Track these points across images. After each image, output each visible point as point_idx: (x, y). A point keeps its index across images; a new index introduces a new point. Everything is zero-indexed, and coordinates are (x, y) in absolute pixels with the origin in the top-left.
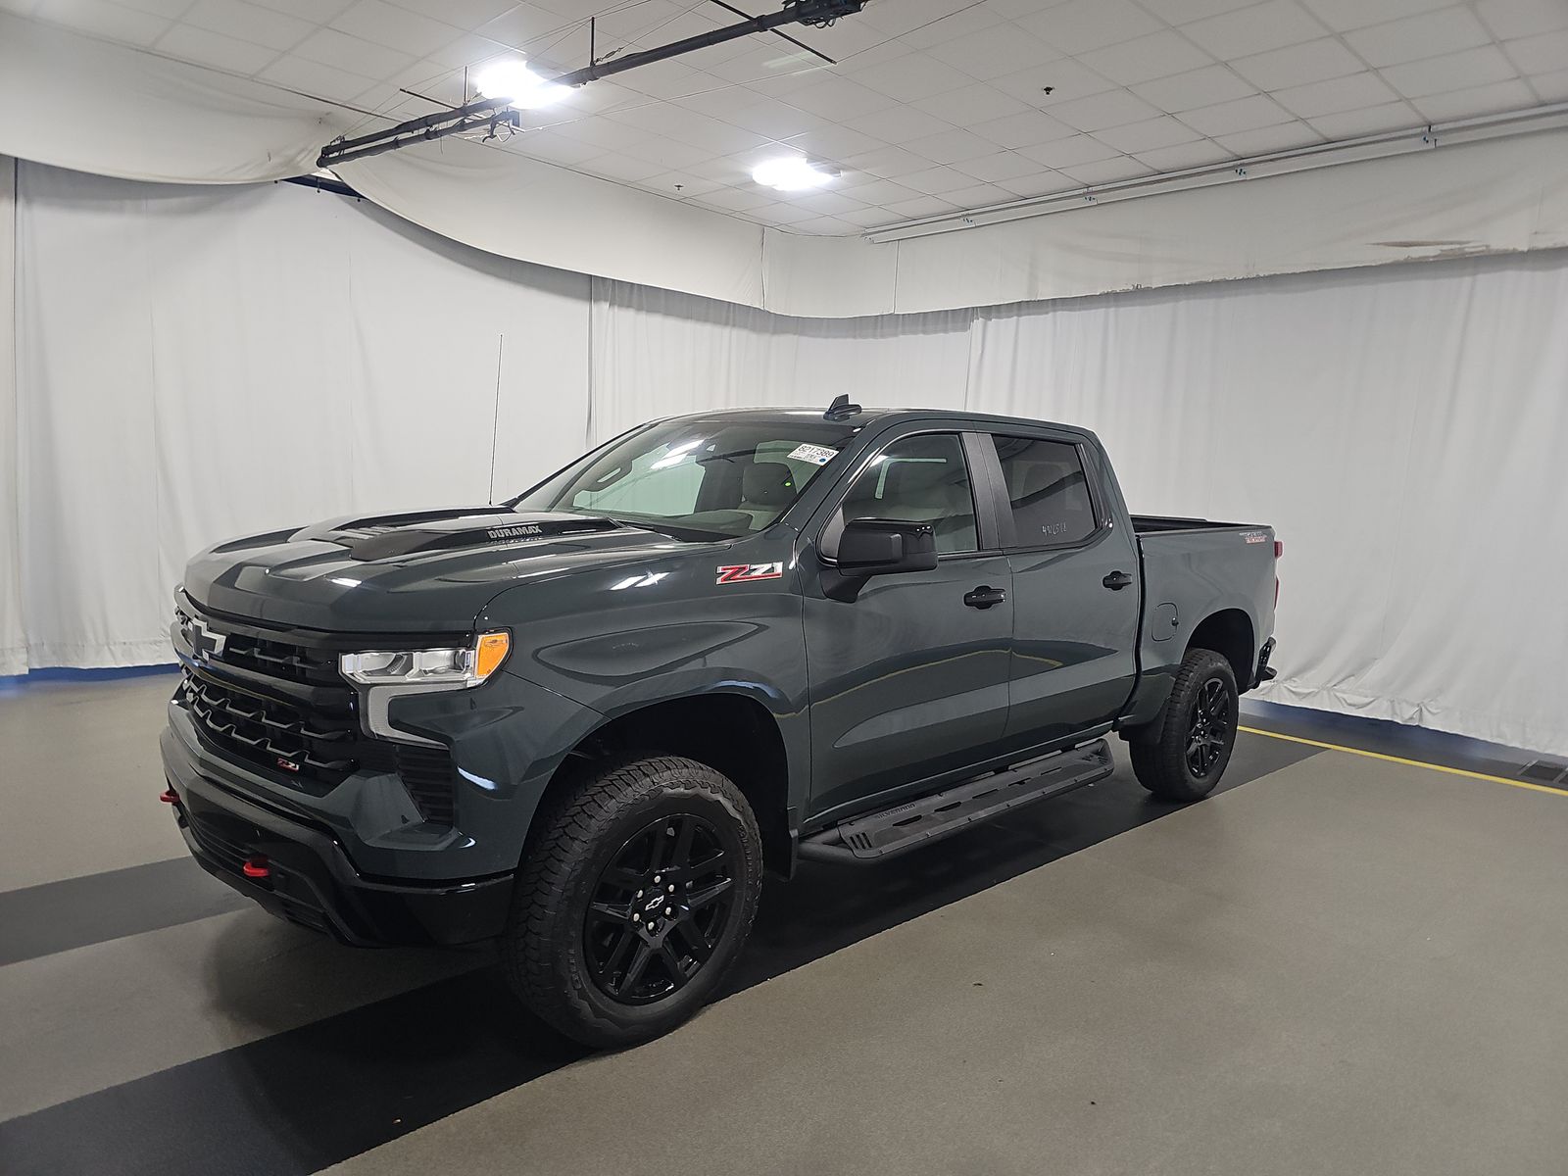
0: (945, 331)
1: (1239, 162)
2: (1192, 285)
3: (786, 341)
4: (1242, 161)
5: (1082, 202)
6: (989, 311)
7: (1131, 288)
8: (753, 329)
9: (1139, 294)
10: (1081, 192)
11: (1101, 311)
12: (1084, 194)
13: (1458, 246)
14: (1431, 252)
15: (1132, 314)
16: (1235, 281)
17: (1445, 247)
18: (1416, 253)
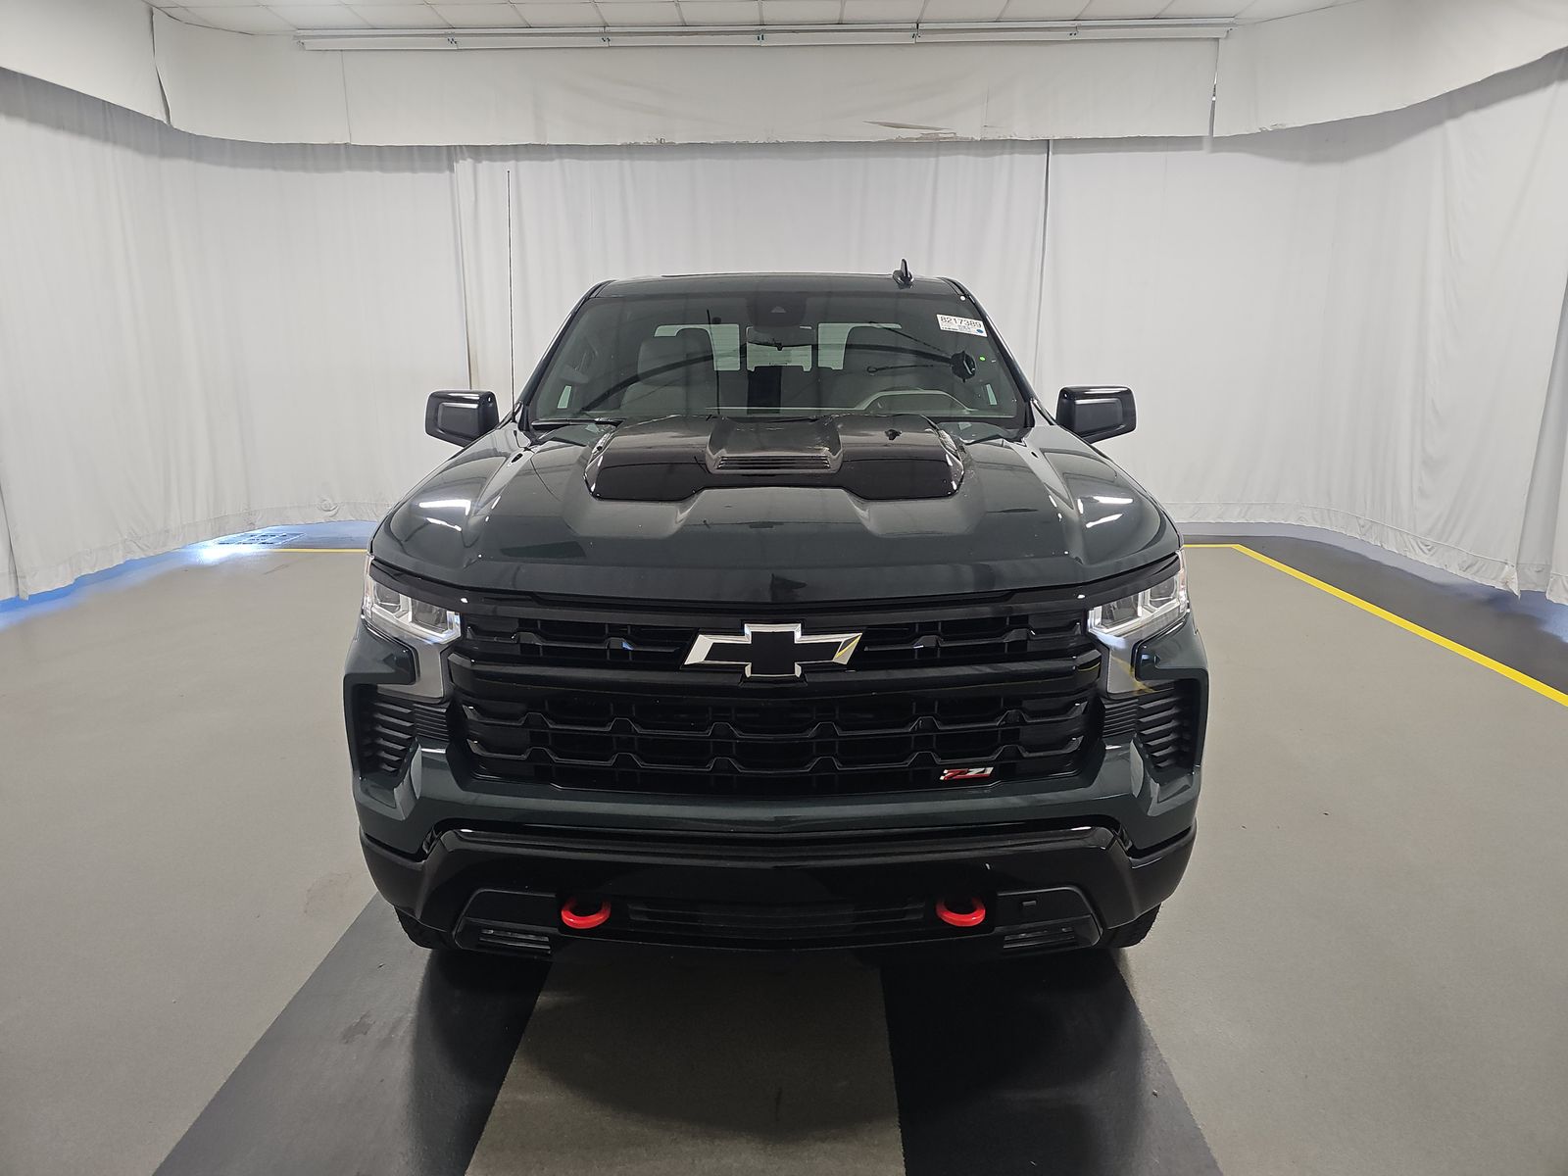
0: (413, 170)
2: (716, 144)
3: (178, 169)
4: (765, 27)
5: (597, 42)
6: (478, 152)
8: (138, 149)
9: (661, 149)
10: (597, 30)
11: (615, 163)
12: (600, 33)
14: (914, 134)
15: (649, 168)
17: (925, 132)
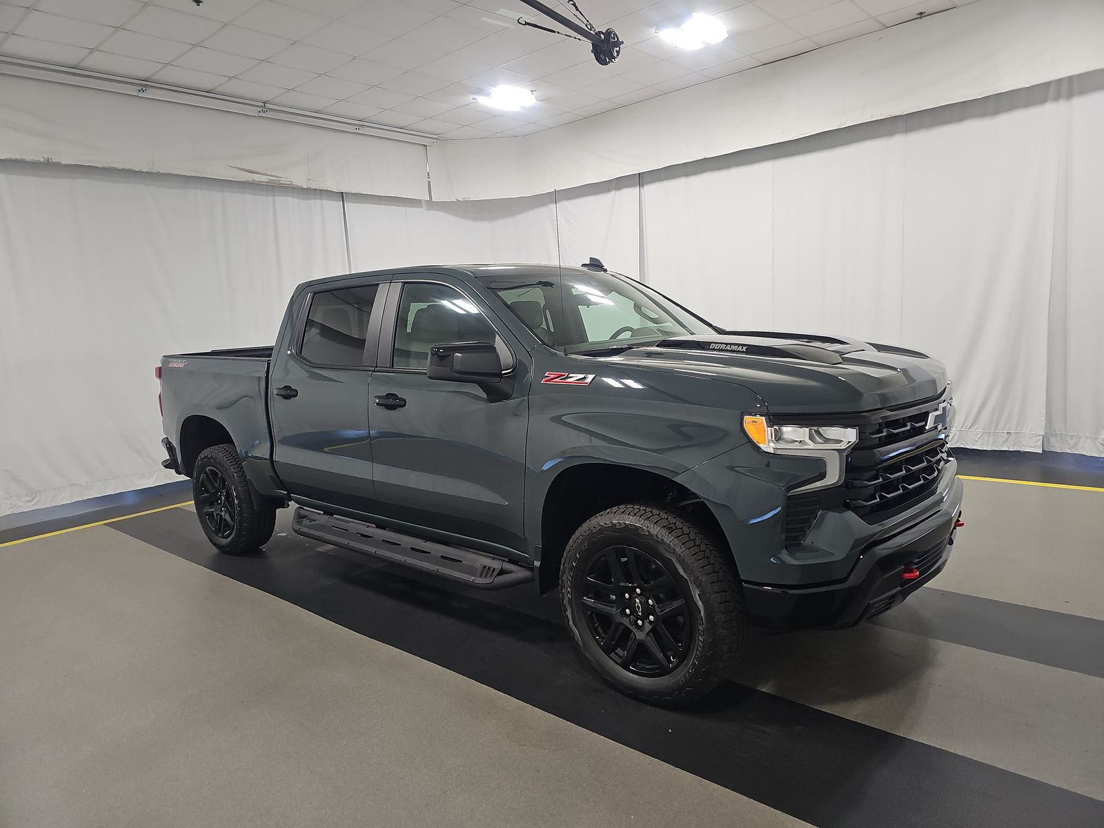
1: (144, 83)
7: (43, 160)
13: (277, 179)
14: (264, 179)
16: (140, 172)
18: (257, 178)
